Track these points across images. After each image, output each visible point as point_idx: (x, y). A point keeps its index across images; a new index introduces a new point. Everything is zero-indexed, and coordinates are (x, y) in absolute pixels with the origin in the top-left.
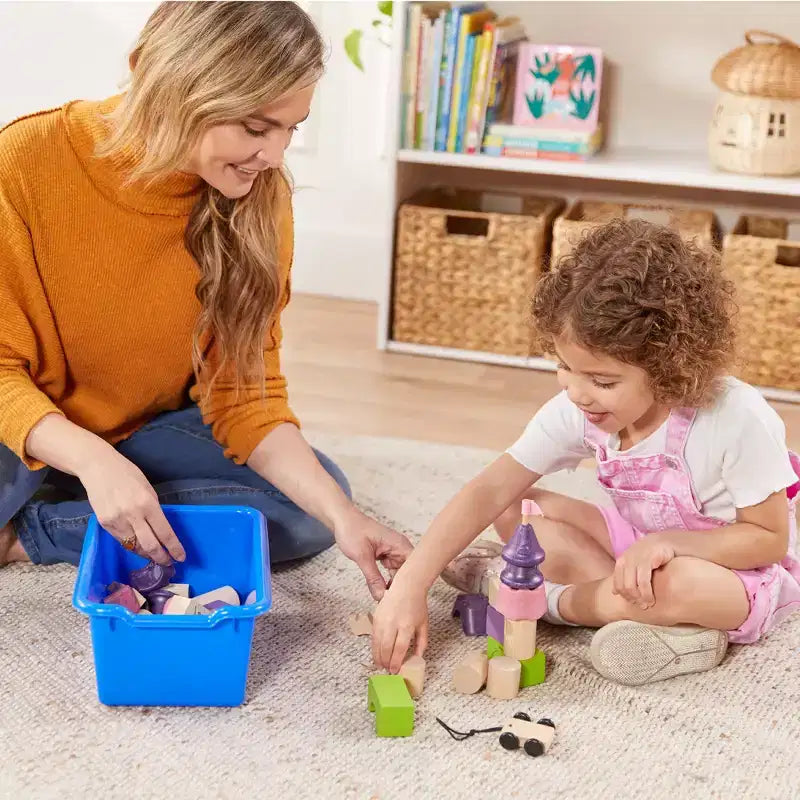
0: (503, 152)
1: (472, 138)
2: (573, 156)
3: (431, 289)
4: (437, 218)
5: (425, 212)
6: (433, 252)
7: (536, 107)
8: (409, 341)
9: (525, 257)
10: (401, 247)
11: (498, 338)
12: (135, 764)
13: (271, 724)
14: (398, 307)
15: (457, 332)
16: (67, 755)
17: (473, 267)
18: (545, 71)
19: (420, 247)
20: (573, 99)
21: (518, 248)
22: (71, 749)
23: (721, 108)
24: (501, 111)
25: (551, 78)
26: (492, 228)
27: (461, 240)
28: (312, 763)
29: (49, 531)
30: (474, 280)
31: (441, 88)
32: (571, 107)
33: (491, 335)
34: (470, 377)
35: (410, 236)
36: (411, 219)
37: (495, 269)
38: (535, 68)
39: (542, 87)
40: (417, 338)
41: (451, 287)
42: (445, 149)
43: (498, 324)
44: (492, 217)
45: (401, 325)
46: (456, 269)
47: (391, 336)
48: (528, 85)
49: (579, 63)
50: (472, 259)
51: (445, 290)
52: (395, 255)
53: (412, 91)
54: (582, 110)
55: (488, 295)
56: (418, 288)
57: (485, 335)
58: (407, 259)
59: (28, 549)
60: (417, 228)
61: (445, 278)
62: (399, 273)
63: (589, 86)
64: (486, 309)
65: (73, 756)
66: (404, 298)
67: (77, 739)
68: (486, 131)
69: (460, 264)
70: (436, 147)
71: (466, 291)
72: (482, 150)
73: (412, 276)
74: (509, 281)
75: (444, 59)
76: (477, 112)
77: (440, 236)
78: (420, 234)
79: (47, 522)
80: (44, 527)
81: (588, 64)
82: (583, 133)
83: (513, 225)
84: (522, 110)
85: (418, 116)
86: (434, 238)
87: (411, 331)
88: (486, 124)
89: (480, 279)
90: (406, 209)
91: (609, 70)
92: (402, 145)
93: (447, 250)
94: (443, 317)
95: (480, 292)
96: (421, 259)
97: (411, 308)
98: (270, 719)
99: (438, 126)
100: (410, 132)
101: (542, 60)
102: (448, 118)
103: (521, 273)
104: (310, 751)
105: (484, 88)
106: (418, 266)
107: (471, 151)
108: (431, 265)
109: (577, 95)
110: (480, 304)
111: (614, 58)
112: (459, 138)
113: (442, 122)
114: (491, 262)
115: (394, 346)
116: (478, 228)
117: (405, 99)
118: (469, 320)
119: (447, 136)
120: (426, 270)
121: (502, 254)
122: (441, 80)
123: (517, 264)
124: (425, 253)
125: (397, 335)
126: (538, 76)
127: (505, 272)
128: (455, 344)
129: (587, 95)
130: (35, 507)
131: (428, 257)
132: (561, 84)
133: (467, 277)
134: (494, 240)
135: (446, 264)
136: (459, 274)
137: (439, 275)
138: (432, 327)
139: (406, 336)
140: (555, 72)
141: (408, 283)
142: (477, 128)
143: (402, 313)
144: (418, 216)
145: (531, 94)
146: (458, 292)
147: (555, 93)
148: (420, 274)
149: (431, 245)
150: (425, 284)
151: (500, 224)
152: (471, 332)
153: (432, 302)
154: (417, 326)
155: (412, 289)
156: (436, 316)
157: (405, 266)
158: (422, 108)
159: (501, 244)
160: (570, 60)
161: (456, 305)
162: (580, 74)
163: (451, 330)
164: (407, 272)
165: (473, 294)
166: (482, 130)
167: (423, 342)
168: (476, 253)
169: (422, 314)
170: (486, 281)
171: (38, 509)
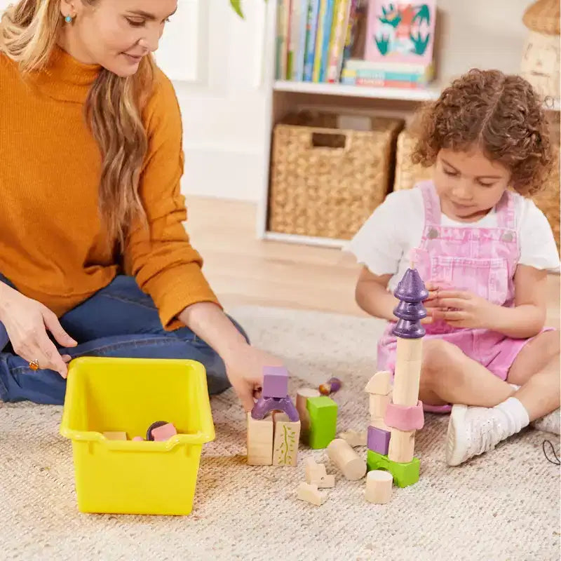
0: (358, 82)
1: (332, 71)
2: (413, 85)
3: (300, 190)
4: (304, 134)
5: (296, 130)
6: (302, 161)
7: (383, 47)
8: (283, 232)
9: (375, 164)
10: (277, 157)
13: (198, 522)
14: (274, 205)
15: (321, 224)
16: (43, 544)
17: (333, 172)
18: (391, 17)
19: (292, 158)
20: (412, 38)
21: (369, 156)
23: (530, 46)
24: (355, 50)
25: (395, 23)
26: (349, 142)
27: (324, 152)
29: (16, 376)
30: (334, 183)
31: (308, 32)
32: (410, 45)
33: (349, 225)
35: (284, 149)
36: (285, 137)
37: (352, 174)
38: (381, 14)
39: (388, 30)
40: (289, 229)
41: (316, 189)
42: (311, 80)
43: (354, 218)
44: (349, 134)
45: (277, 219)
46: (320, 174)
47: (268, 227)
48: (376, 29)
49: (417, 11)
50: (333, 166)
51: (312, 192)
52: (272, 164)
53: (285, 34)
54: (420, 48)
55: (346, 195)
56: (290, 191)
57: (343, 227)
58: (281, 167)
60: (289, 143)
61: (311, 182)
62: (275, 180)
63: (425, 29)
64: (344, 206)
66: (279, 198)
68: (343, 66)
69: (323, 170)
70: (304, 79)
71: (328, 192)
72: (341, 80)
73: (286, 180)
74: (362, 184)
75: (310, 9)
76: (336, 51)
77: (307, 148)
78: (292, 147)
79: (14, 369)
80: (11, 372)
81: (425, 11)
82: (421, 66)
83: (366, 139)
84: (371, 48)
85: (289, 55)
86: (302, 150)
87: (285, 224)
88: (344, 61)
89: (340, 182)
90: (280, 128)
91: (440, 16)
92: (277, 77)
93: (313, 160)
94: (310, 212)
95: (340, 192)
96: (292, 167)
97: (283, 206)
99: (305, 62)
100: (283, 67)
101: (387, 8)
102: (313, 56)
103: (372, 177)
105: (342, 33)
106: (289, 173)
107: (332, 81)
108: (300, 171)
109: (416, 36)
110: (340, 202)
111: (445, 7)
112: (322, 72)
113: (308, 59)
114: (348, 168)
115: (271, 235)
116: (337, 142)
117: (279, 41)
118: (331, 215)
119: (312, 70)
120: (297, 176)
121: (357, 163)
122: (308, 26)
123: (369, 170)
124: (296, 162)
125: (273, 226)
126: (385, 21)
127: (359, 176)
128: (320, 233)
129: (424, 36)
130: (4, 357)
131: (298, 165)
132: (403, 28)
133: (329, 182)
134: (350, 151)
135: (313, 170)
136: (323, 179)
137: (306, 179)
138: (301, 221)
139: (281, 228)
140: (398, 18)
141: (282, 186)
142: (336, 63)
143: (276, 209)
144: (290, 134)
145: (379, 36)
146: (322, 193)
147: (398, 35)
148: (291, 179)
149: (300, 156)
150: (296, 187)
151: (355, 138)
152: (331, 224)
153: (301, 201)
154: (289, 220)
155: (285, 190)
156: (304, 212)
157: (279, 173)
158: (293, 47)
159: (356, 154)
160: (410, 9)
161: (320, 203)
162: (418, 20)
163: (316, 223)
164: (281, 178)
165: (334, 194)
166: (340, 65)
167: (294, 233)
168: (336, 162)
169: (294, 210)
170: (344, 184)
171: (7, 360)
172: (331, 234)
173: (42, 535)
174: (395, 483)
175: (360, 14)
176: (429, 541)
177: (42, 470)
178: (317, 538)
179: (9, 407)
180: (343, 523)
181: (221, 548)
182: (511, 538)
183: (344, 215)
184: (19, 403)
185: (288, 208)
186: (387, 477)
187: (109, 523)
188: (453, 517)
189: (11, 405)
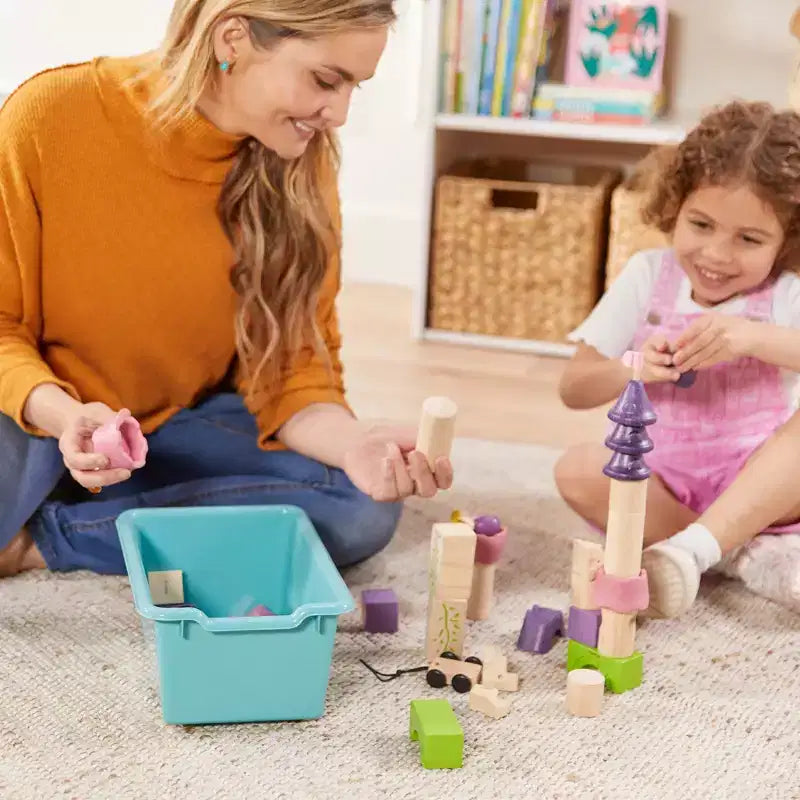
0: (555, 116)
1: (519, 101)
2: (634, 118)
3: (474, 270)
4: (479, 191)
5: (467, 184)
6: (476, 229)
7: (592, 65)
8: (449, 329)
9: (580, 233)
10: (440, 224)
11: (550, 324)
12: (182, 784)
13: (327, 742)
14: (435, 289)
15: (503, 319)
16: (106, 774)
17: (521, 245)
18: (604, 23)
19: (461, 224)
20: (633, 54)
21: (572, 222)
22: (109, 769)
24: (552, 69)
25: (608, 32)
26: (543, 202)
27: (508, 215)
28: (377, 783)
29: (68, 535)
30: (522, 260)
31: (485, 44)
32: (631, 64)
33: (543, 320)
34: (519, 368)
35: (450, 211)
36: (452, 194)
37: (547, 247)
38: (588, 19)
39: (599, 43)
40: (458, 325)
41: (497, 267)
42: (488, 113)
43: (551, 309)
44: (544, 191)
45: (441, 311)
46: (500, 247)
47: (428, 323)
48: (582, 40)
49: (641, 15)
50: (521, 236)
51: (490, 273)
52: (433, 233)
53: (451, 47)
54: (644, 67)
55: (538, 277)
56: (459, 270)
57: (534, 323)
58: (447, 237)
59: (44, 554)
60: (457, 203)
61: (489, 258)
62: (438, 254)
63: (651, 41)
64: (536, 293)
65: (114, 776)
66: (443, 281)
67: (115, 758)
68: (535, 93)
69: (506, 241)
70: (479, 111)
71: (513, 272)
72: (531, 113)
73: (453, 255)
74: (562, 260)
75: (488, 12)
76: (525, 71)
77: (484, 209)
78: (462, 209)
79: (66, 526)
81: (651, 15)
82: (644, 94)
83: (567, 198)
84: (575, 67)
85: (458, 78)
86: (477, 213)
87: (451, 317)
88: (536, 87)
89: (530, 258)
90: (449, 182)
91: (673, 22)
92: (441, 107)
93: (492, 227)
94: (488, 301)
95: (530, 273)
96: (462, 238)
97: (448, 292)
98: (326, 737)
99: (481, 87)
100: (450, 97)
101: (599, 11)
102: (492, 80)
103: (576, 251)
104: (373, 772)
105: (533, 45)
106: (458, 245)
107: (518, 115)
108: (474, 243)
109: (637, 47)
110: (530, 286)
111: (680, 10)
112: (505, 101)
113: (485, 83)
114: (540, 241)
115: (432, 335)
116: (527, 201)
117: (443, 58)
118: (518, 305)
119: (491, 97)
120: (469, 251)
121: (555, 231)
122: (485, 37)
123: (571, 242)
124: (467, 230)
125: (435, 321)
126: (594, 29)
127: (558, 251)
128: (502, 331)
129: (650, 51)
130: (52, 508)
131: (470, 235)
132: (620, 39)
133: (515, 258)
134: (547, 214)
135: (491, 242)
136: (506, 254)
137: (482, 254)
138: (474, 314)
139: (445, 323)
140: (614, 25)
141: (447, 265)
142: (524, 89)
143: (440, 298)
144: (458, 190)
145: (586, 51)
146: (505, 273)
147: (613, 49)
148: (461, 255)
149: (474, 221)
150: (467, 265)
151: (552, 196)
152: (518, 319)
153: (474, 285)
154: (458, 311)
155: (452, 271)
156: (479, 301)
157: (444, 245)
158: (463, 67)
159: (552, 219)
160: (629, 12)
161: (502, 288)
162: (641, 28)
163: (495, 317)
164: (448, 251)
165: (521, 275)
166: (532, 91)
167: (464, 331)
168: (524, 230)
169: (464, 299)
170: (537, 260)
171: (56, 511)
172: (518, 332)
173: (104, 762)
174: (609, 688)
175: (559, 20)
176: (655, 770)
177: (105, 668)
178: (497, 765)
179: (59, 578)
180: (533, 745)
181: (361, 780)
182: (772, 766)
183: (536, 307)
184: (73, 573)
185: (457, 296)
186: (596, 678)
187: (201, 743)
188: (690, 736)
189: (61, 575)
